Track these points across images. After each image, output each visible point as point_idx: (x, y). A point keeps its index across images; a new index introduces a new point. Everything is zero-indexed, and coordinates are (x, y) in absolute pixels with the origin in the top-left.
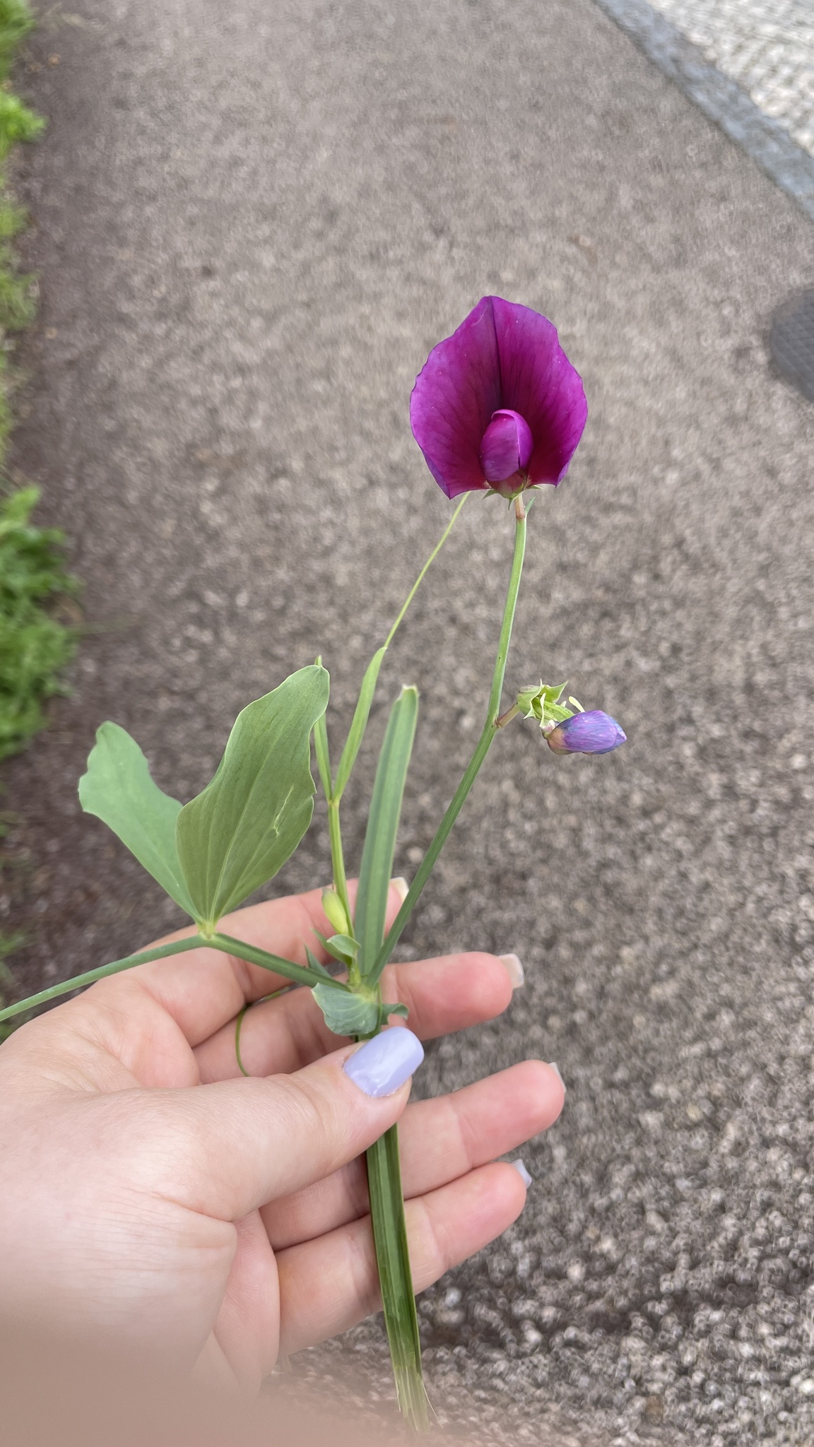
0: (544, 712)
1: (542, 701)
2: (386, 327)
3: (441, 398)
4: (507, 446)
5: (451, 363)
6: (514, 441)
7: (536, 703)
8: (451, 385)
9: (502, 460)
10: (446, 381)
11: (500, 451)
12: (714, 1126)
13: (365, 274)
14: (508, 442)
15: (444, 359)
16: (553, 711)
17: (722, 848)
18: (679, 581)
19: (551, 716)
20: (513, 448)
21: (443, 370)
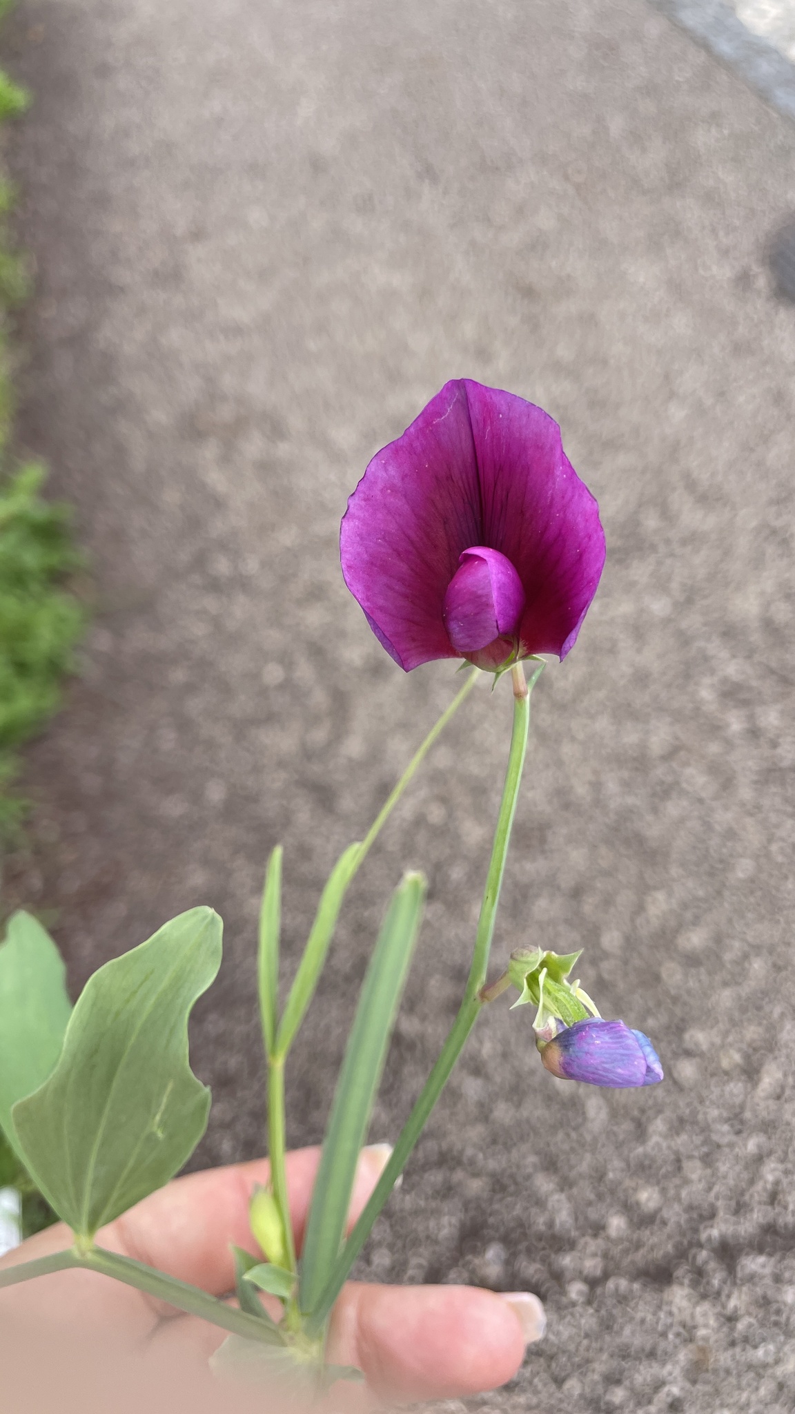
0: (542, 998)
1: (542, 977)
2: (380, 276)
3: (393, 528)
4: (481, 603)
5: (404, 477)
6: (488, 596)
7: (533, 979)
8: (406, 508)
9: (474, 622)
10: (398, 503)
11: (469, 609)
12: (751, 1072)
13: (356, 225)
14: (480, 597)
15: (392, 471)
16: (556, 1000)
17: (745, 793)
18: (691, 517)
19: (553, 1007)
20: (488, 605)
21: (393, 489)
